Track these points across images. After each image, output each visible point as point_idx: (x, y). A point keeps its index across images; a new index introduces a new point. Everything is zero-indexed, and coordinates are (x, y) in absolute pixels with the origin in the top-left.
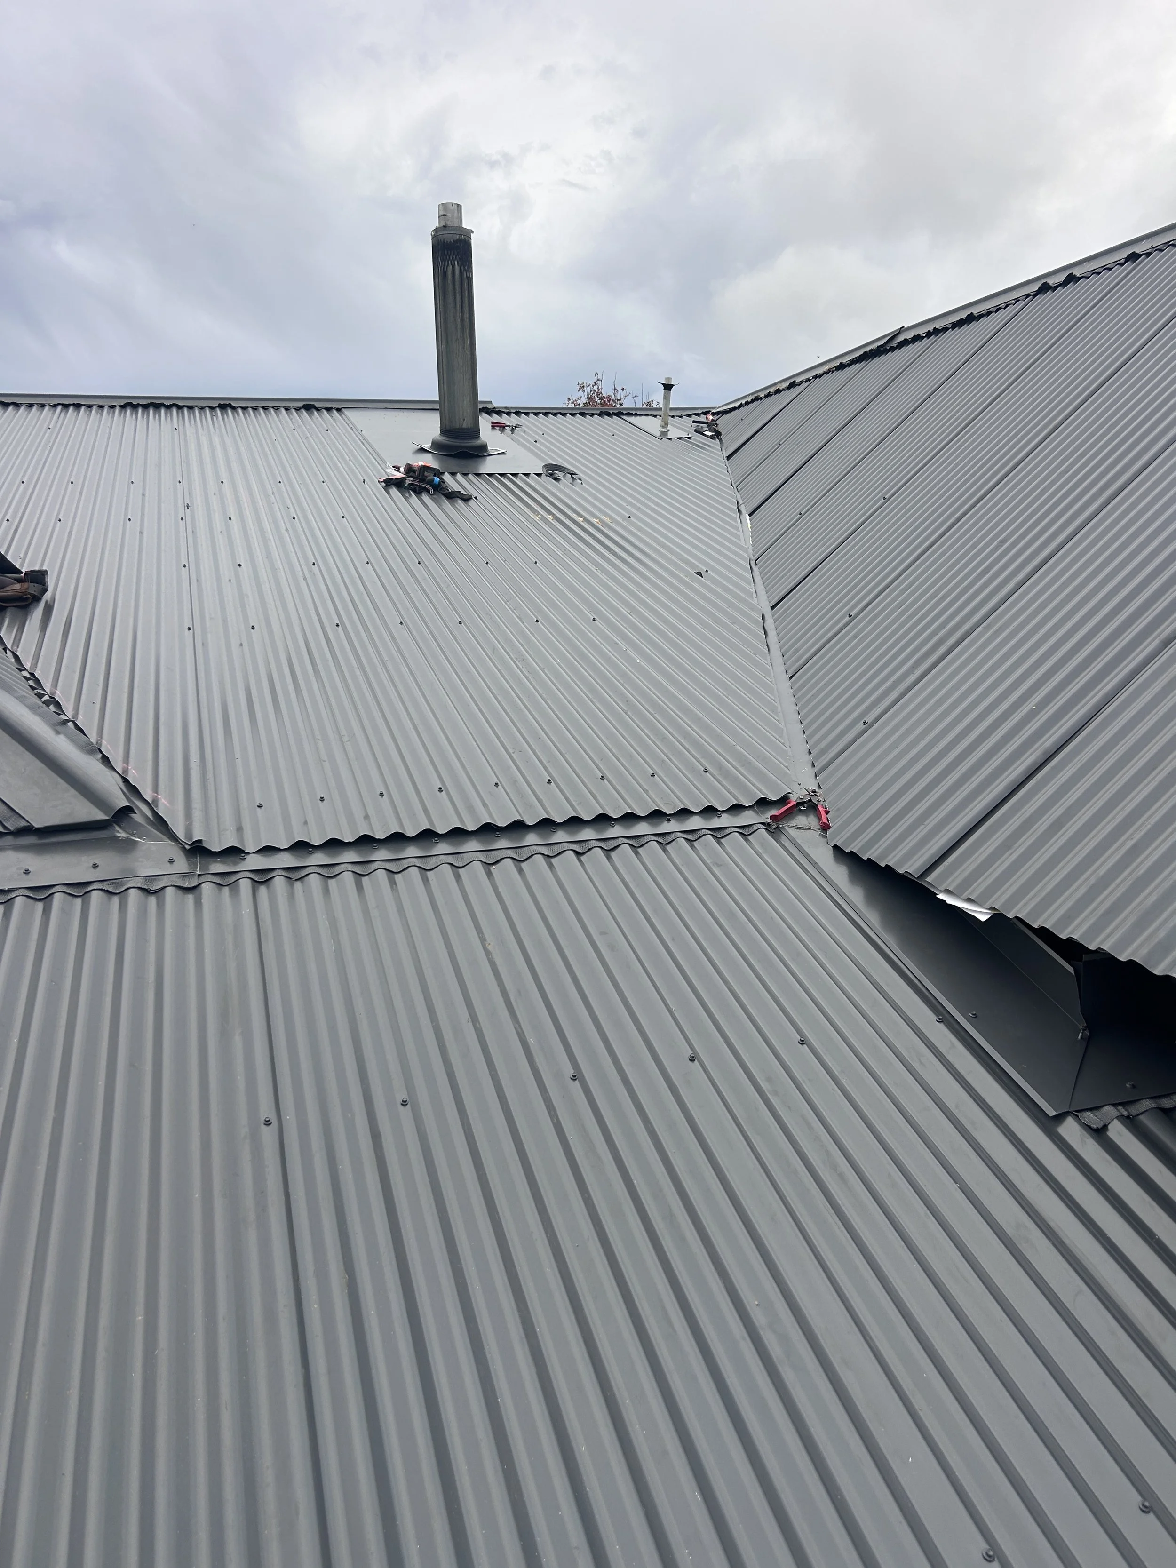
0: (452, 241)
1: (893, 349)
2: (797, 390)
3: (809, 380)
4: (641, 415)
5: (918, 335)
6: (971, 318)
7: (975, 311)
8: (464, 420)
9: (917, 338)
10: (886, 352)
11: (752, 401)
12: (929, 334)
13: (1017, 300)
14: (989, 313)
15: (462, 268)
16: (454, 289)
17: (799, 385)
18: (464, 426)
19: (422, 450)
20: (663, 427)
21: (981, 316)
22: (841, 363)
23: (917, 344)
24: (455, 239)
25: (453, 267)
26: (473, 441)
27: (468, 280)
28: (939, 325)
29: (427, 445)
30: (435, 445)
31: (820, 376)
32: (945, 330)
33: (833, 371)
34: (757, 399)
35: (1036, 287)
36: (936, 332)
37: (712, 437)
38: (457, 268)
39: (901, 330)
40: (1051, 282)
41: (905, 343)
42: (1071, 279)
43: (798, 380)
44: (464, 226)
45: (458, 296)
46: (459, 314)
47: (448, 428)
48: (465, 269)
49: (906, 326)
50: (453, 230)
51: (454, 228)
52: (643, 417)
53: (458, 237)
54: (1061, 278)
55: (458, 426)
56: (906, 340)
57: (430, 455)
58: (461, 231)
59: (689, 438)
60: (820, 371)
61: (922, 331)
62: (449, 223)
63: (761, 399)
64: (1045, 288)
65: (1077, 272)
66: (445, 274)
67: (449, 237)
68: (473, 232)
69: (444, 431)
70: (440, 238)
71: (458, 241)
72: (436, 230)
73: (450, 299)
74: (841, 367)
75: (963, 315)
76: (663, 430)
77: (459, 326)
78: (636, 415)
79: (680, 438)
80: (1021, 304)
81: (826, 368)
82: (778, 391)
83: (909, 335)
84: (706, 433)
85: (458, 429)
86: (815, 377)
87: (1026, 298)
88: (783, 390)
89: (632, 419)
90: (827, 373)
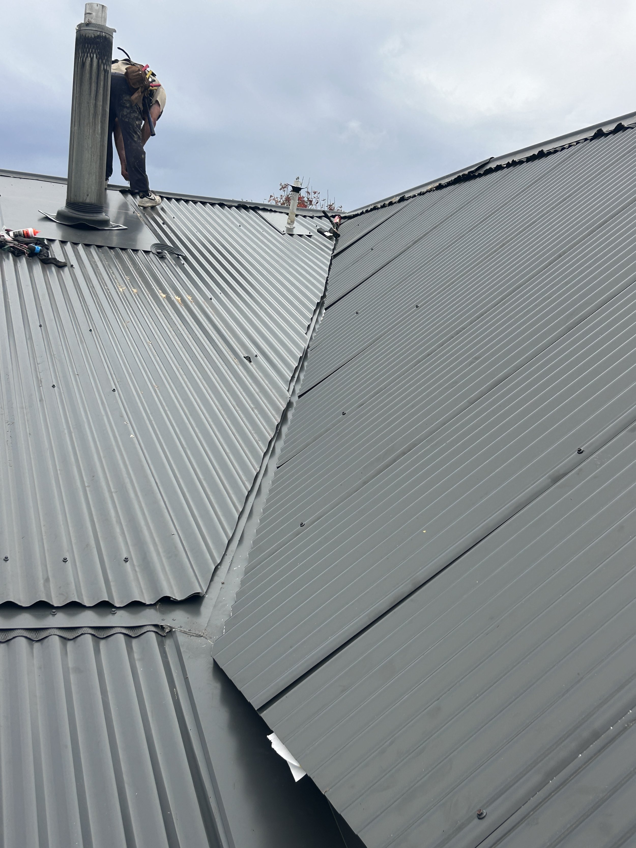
0: (93, 36)
1: (480, 176)
2: (405, 203)
3: (415, 196)
4: (275, 212)
5: (501, 165)
6: (541, 155)
7: (546, 149)
8: (88, 195)
9: (499, 168)
10: (474, 177)
11: (372, 210)
12: (509, 165)
13: (578, 142)
14: (556, 151)
15: (100, 61)
16: (91, 78)
17: (407, 200)
18: (88, 201)
19: (47, 219)
20: (289, 224)
21: (549, 153)
22: (440, 184)
23: (499, 172)
24: (96, 35)
25: (92, 59)
26: (95, 215)
27: (105, 72)
28: (517, 159)
29: (53, 214)
30: (60, 215)
31: (424, 194)
32: (521, 162)
33: (434, 191)
34: (375, 208)
35: (592, 133)
36: (514, 164)
37: (330, 238)
38: (95, 60)
39: (491, 160)
40: (605, 129)
41: (490, 171)
42: (620, 128)
43: (407, 196)
44: (107, 25)
45: (94, 85)
46: (93, 102)
47: (72, 200)
48: (102, 62)
49: (495, 157)
50: (95, 27)
51: (96, 25)
52: (278, 214)
53: (98, 33)
54: (612, 127)
55: (81, 200)
56: (491, 168)
57: (54, 224)
58: (103, 29)
59: (310, 236)
60: (424, 190)
61: (503, 162)
62: (93, 21)
63: (378, 209)
64: (600, 134)
65: (625, 123)
66: (83, 64)
67: (90, 32)
68: (115, 32)
69: (69, 204)
70: (82, 32)
71: (99, 37)
72: (80, 26)
73: (86, 87)
74: (440, 187)
75: (536, 152)
76: (289, 226)
77: (92, 111)
78: (271, 211)
79: (300, 236)
80: (580, 146)
81: (429, 187)
82: (391, 204)
83: (493, 165)
84: (326, 233)
85: (81, 203)
86: (420, 194)
87: (585, 142)
88: (395, 203)
89: (266, 215)
90: (430, 192)
